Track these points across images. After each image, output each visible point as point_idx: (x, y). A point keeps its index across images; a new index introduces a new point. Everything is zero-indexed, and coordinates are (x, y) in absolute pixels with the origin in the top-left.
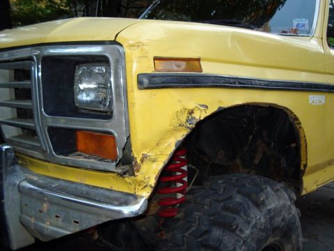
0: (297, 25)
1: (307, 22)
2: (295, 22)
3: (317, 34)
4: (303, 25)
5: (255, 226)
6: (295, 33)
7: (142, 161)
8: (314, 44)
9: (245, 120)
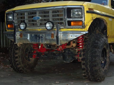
0: (104, 2)
1: (106, 2)
2: (103, 2)
3: (109, 5)
4: (105, 3)
5: (103, 41)
6: (104, 4)
7: (86, 25)
8: (108, 7)
9: (95, 24)
